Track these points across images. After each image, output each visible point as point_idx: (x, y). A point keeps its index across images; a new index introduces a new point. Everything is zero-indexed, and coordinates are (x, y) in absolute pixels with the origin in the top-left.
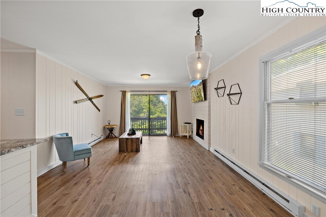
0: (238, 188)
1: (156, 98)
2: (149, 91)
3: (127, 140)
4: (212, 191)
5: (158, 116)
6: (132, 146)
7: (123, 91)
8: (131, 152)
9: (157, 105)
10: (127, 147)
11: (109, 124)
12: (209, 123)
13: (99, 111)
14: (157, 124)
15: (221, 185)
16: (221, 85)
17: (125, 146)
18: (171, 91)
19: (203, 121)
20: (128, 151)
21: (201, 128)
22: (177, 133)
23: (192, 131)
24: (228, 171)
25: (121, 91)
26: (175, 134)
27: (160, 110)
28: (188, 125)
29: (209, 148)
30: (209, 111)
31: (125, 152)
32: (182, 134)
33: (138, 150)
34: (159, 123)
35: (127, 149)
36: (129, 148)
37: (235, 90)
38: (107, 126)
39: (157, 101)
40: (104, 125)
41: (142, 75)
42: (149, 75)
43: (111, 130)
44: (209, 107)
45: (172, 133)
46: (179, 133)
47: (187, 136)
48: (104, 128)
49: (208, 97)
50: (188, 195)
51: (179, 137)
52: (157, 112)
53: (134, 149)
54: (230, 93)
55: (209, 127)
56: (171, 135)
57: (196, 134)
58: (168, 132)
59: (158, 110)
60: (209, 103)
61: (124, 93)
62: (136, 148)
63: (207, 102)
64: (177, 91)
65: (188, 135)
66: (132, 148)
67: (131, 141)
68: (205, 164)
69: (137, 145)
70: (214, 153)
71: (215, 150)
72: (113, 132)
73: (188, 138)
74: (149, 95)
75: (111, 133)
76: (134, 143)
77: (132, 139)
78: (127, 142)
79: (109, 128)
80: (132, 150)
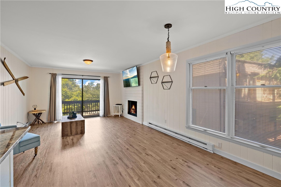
0: (176, 144)
1: (72, 82)
2: (83, 76)
3: (72, 123)
4: (164, 150)
5: (74, 99)
6: (77, 128)
7: (52, 74)
8: (76, 134)
9: (73, 89)
10: (71, 131)
11: (35, 109)
12: (143, 103)
13: (24, 94)
14: (73, 108)
15: (166, 145)
16: (154, 75)
17: (69, 130)
18: (104, 77)
19: (136, 102)
20: (73, 134)
21: (133, 107)
22: (109, 113)
23: (123, 111)
24: (164, 136)
25: (50, 73)
26: (108, 115)
27: (77, 94)
28: (119, 106)
29: (142, 123)
30: (143, 94)
31: (70, 136)
32: (114, 114)
33: (83, 132)
34: (76, 107)
35: (71, 132)
36: (74, 131)
37: (167, 79)
38: (33, 111)
39: (73, 85)
40: (28, 111)
41: (84, 60)
43: (38, 116)
44: (143, 91)
45: (105, 114)
46: (111, 114)
48: (28, 114)
49: (141, 83)
50: (151, 156)
51: (111, 117)
52: (72, 96)
53: (78, 132)
54: (163, 81)
55: (143, 106)
56: (104, 116)
57: (128, 113)
58: (101, 112)
59: (75, 93)
60: (143, 88)
61: (54, 76)
62: (81, 130)
63: (141, 87)
64: (109, 77)
65: (119, 114)
66: (76, 131)
67: (75, 124)
68: (147, 134)
69: (82, 127)
70: (147, 126)
71: (149, 123)
72: (40, 118)
73: (120, 116)
74: (82, 79)
75: (37, 119)
76: (78, 126)
77: (76, 122)
78: (71, 126)
79: (34, 114)
80: (77, 133)
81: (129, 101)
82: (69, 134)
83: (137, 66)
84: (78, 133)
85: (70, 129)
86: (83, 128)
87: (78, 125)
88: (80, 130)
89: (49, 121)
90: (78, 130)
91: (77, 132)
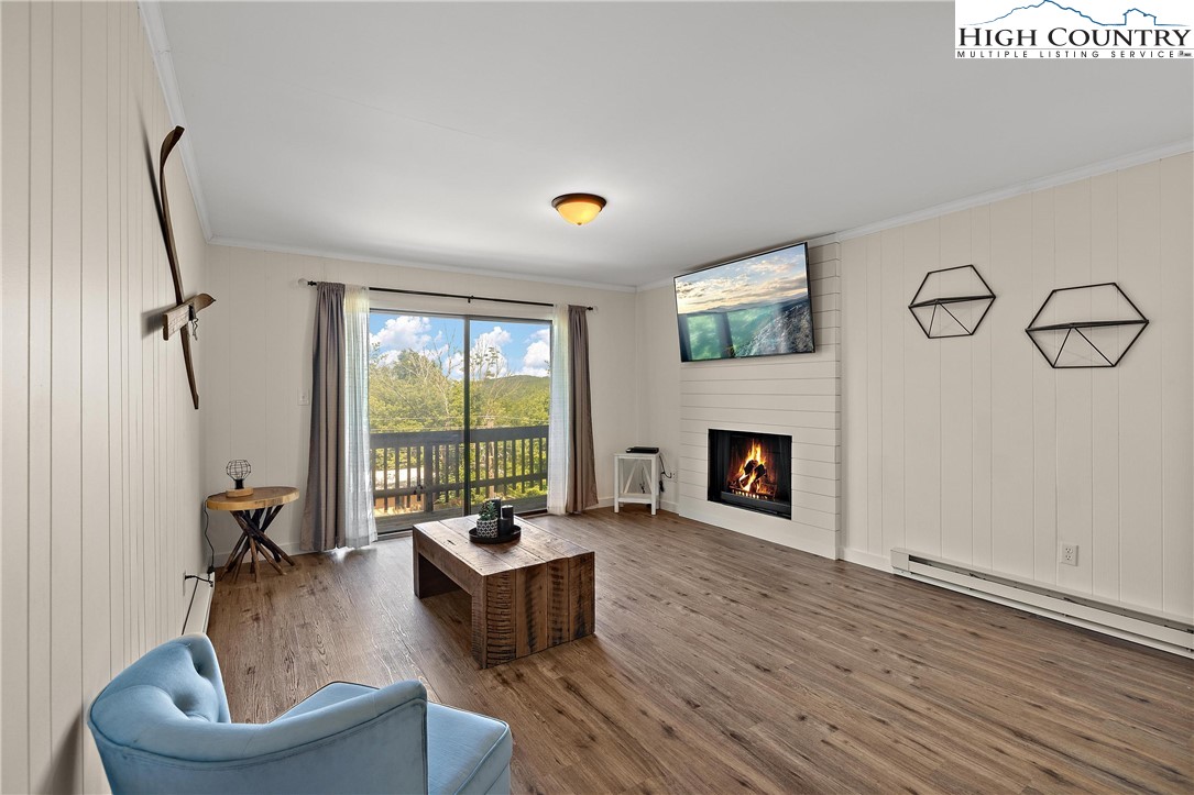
2: (470, 298)
3: (533, 576)
6: (557, 608)
7: (323, 284)
8: (554, 645)
10: (530, 627)
11: (239, 484)
12: (841, 446)
17: (521, 620)
18: (571, 309)
19: (786, 439)
20: (539, 646)
22: (591, 495)
23: (661, 483)
25: (312, 283)
29: (840, 552)
30: (841, 395)
31: (523, 659)
32: (622, 500)
35: (530, 634)
36: (544, 625)
40: (205, 495)
41: (564, 199)
42: (601, 202)
43: (254, 526)
47: (649, 506)
48: (205, 511)
49: (831, 336)
51: (607, 514)
53: (565, 627)
56: (570, 509)
57: (710, 494)
58: (557, 493)
61: (331, 299)
62: (579, 616)
64: (590, 309)
65: (650, 500)
66: (556, 622)
67: (551, 579)
68: (765, 595)
69: (581, 598)
70: (892, 571)
71: (912, 558)
72: (269, 533)
73: (653, 512)
74: (468, 317)
75: (255, 538)
76: (565, 593)
77: (555, 569)
78: (531, 593)
79: (237, 514)
80: (558, 634)
81: (713, 434)
82: (522, 648)
83: (806, 244)
84: (565, 634)
85: (524, 617)
86: (587, 603)
87: (565, 587)
88: (573, 614)
89: (309, 548)
90: (565, 620)
91: (561, 630)
